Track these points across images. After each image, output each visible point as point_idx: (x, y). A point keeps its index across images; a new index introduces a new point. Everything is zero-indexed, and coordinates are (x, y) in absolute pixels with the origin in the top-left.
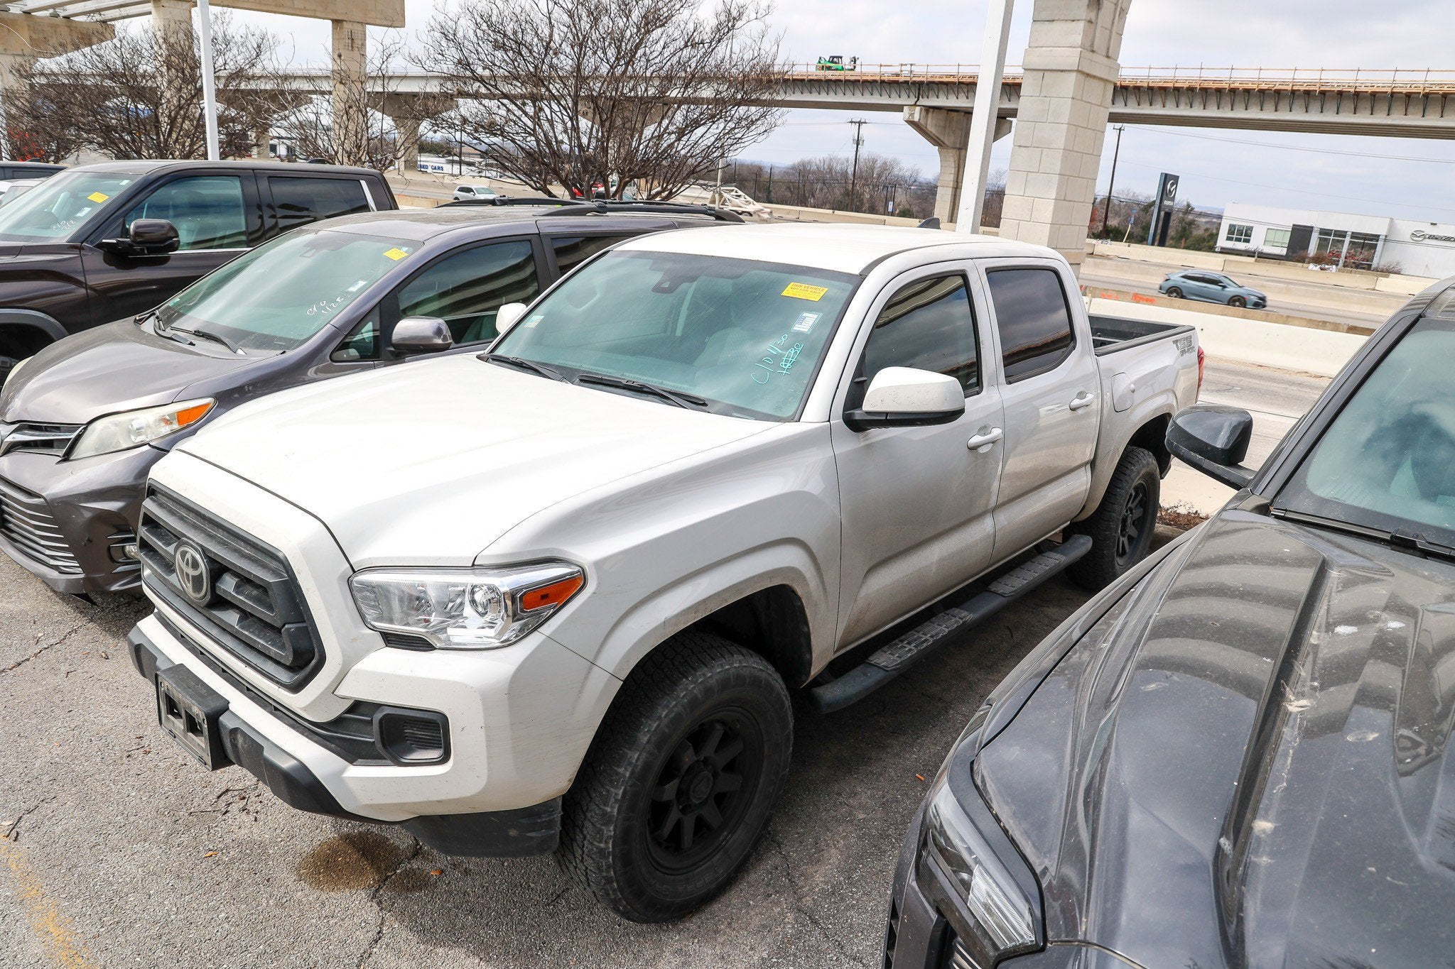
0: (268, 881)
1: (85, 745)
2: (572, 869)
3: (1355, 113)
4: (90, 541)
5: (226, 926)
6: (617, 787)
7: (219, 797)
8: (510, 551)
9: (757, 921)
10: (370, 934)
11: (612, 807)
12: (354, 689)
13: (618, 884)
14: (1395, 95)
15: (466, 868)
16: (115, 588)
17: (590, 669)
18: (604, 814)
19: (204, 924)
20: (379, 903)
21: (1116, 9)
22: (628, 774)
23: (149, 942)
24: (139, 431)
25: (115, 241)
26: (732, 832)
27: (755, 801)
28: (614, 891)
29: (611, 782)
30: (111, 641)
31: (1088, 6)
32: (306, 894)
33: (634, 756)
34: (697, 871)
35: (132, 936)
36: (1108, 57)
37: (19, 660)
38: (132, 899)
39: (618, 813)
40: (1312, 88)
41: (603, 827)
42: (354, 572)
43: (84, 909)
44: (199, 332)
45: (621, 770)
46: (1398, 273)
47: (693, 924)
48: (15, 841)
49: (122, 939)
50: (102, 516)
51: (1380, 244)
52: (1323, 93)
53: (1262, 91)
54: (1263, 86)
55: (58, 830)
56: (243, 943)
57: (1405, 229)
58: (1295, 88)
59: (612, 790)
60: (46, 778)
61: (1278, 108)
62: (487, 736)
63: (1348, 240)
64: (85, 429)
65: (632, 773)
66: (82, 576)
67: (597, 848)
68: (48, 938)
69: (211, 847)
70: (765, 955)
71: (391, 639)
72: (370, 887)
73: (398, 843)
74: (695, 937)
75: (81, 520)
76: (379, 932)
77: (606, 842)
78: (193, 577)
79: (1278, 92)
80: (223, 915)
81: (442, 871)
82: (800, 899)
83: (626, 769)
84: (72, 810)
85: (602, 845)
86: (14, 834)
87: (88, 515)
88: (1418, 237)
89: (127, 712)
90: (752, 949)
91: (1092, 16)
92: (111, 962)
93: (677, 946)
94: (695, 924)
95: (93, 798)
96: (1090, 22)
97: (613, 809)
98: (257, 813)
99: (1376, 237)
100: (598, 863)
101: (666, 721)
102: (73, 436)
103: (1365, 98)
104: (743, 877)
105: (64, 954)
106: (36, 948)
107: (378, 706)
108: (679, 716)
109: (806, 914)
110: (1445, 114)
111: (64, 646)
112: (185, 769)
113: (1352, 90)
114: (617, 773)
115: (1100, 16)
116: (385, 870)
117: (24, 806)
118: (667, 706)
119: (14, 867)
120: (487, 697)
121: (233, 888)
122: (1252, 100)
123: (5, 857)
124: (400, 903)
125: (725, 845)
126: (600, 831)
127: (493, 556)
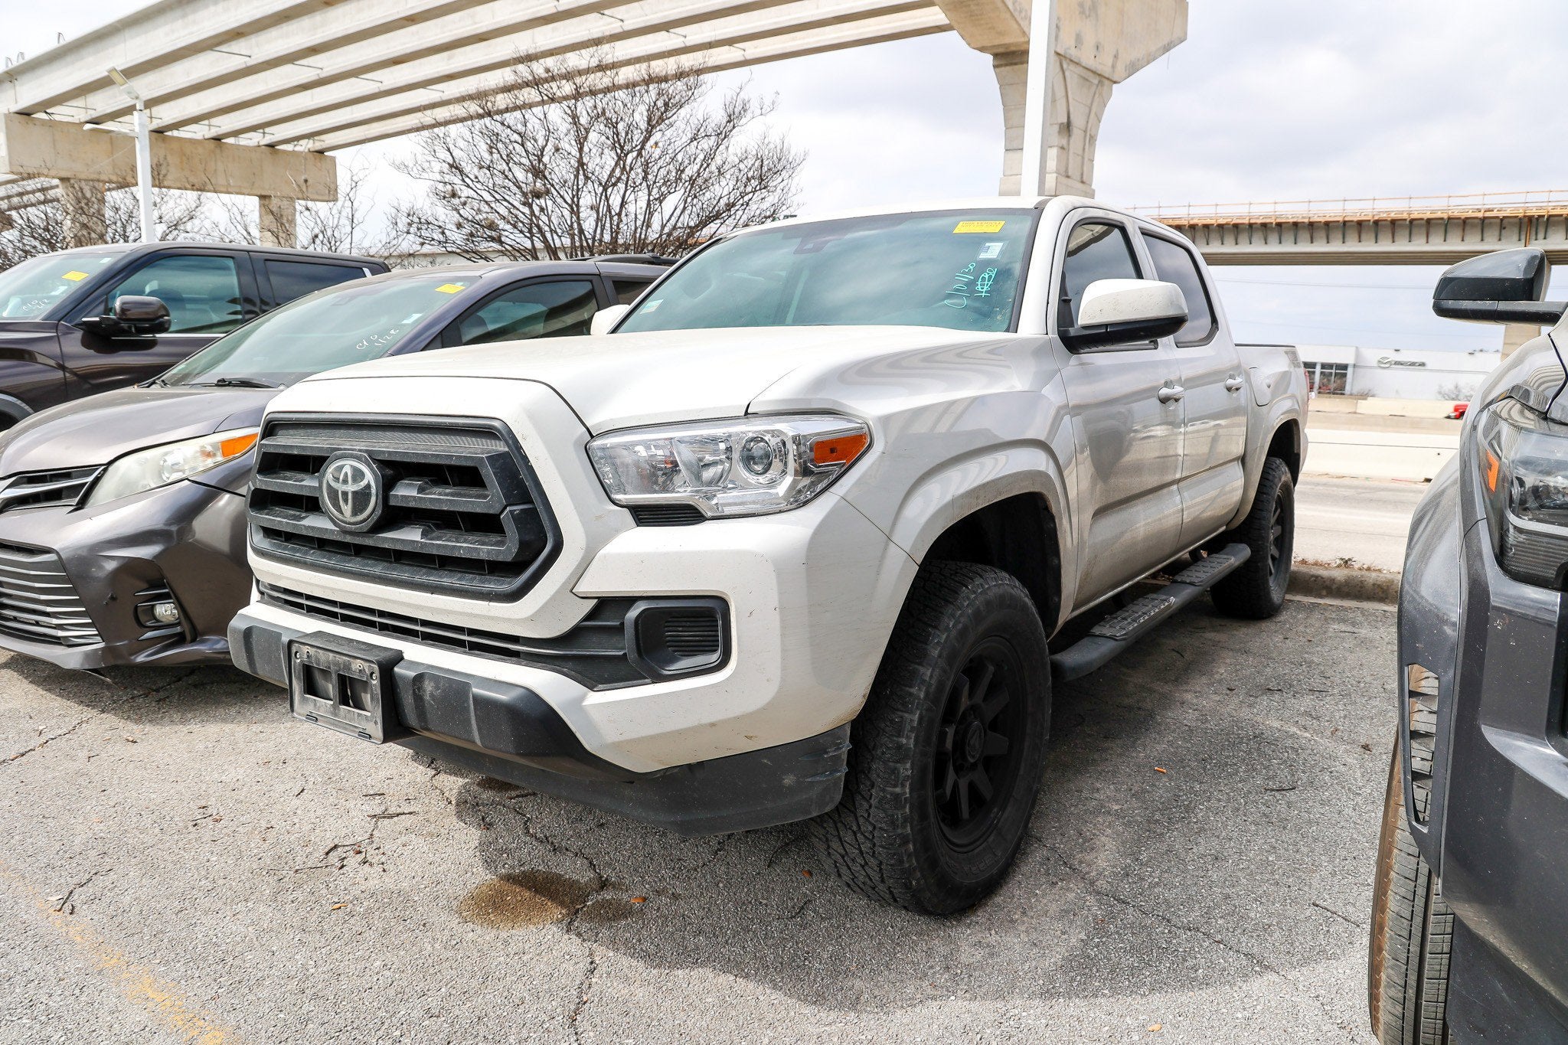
0: (424, 925)
1: (135, 820)
2: (848, 838)
3: (1312, 242)
4: (113, 598)
5: (387, 973)
6: (911, 712)
7: (327, 854)
8: (790, 397)
9: (1053, 908)
10: (581, 965)
11: (908, 738)
12: (602, 582)
13: (914, 845)
14: (1347, 224)
15: (673, 894)
16: (141, 658)
17: (887, 545)
18: (899, 747)
19: (357, 973)
20: (579, 935)
21: (1085, 136)
22: (922, 695)
23: (291, 999)
24: (174, 468)
25: (97, 319)
26: (1003, 809)
27: (1021, 772)
28: (909, 855)
29: (904, 704)
30: (135, 727)
31: (1059, 132)
32: (479, 934)
33: (926, 672)
34: (976, 851)
35: (264, 993)
36: (1083, 182)
37: (22, 751)
38: (250, 957)
39: (915, 745)
40: (1268, 221)
41: (899, 765)
42: (592, 436)
43: (189, 972)
44: (223, 380)
45: (914, 690)
46: (1373, 396)
47: (981, 916)
48: (71, 914)
49: (251, 997)
50: (130, 567)
51: (1350, 371)
52: (1279, 225)
53: (1221, 226)
54: (1222, 221)
55: (127, 899)
56: (418, 988)
57: (1372, 356)
58: (1252, 221)
59: (906, 715)
60: (94, 853)
61: (1239, 241)
62: (782, 621)
63: (1318, 370)
64: (105, 470)
65: (927, 694)
66: (102, 645)
67: (891, 794)
68: (150, 1005)
69: (336, 900)
70: (1083, 936)
71: (646, 515)
72: (560, 921)
73: (575, 877)
74: (990, 929)
75: (101, 574)
76: (592, 963)
77: (903, 786)
78: (355, 493)
79: (1236, 226)
80: (378, 963)
81: (645, 899)
82: (1092, 883)
83: (920, 689)
84: (139, 879)
85: (898, 790)
86: (67, 907)
87: (111, 566)
88: (1384, 364)
89: (180, 787)
90: (1064, 933)
91: (1064, 142)
92: (245, 1021)
93: (974, 939)
94: (984, 916)
95: (163, 866)
96: (1062, 148)
97: (908, 741)
98: (383, 864)
99: (1345, 367)
100: (893, 816)
101: (954, 633)
102: (90, 479)
103: (1319, 228)
104: (1014, 871)
105: (178, 1018)
106: (135, 1017)
107: (629, 601)
108: (965, 629)
109: (1107, 895)
110: (1396, 239)
111: (76, 736)
112: (273, 832)
113: (1306, 220)
114: (911, 694)
115: (1071, 141)
116: (572, 903)
117: (76, 880)
118: (953, 616)
119: (78, 939)
120: (781, 567)
121: (382, 936)
122: (1213, 235)
123: (64, 930)
124: (605, 933)
125: (998, 822)
126: (894, 771)
127: (770, 402)
